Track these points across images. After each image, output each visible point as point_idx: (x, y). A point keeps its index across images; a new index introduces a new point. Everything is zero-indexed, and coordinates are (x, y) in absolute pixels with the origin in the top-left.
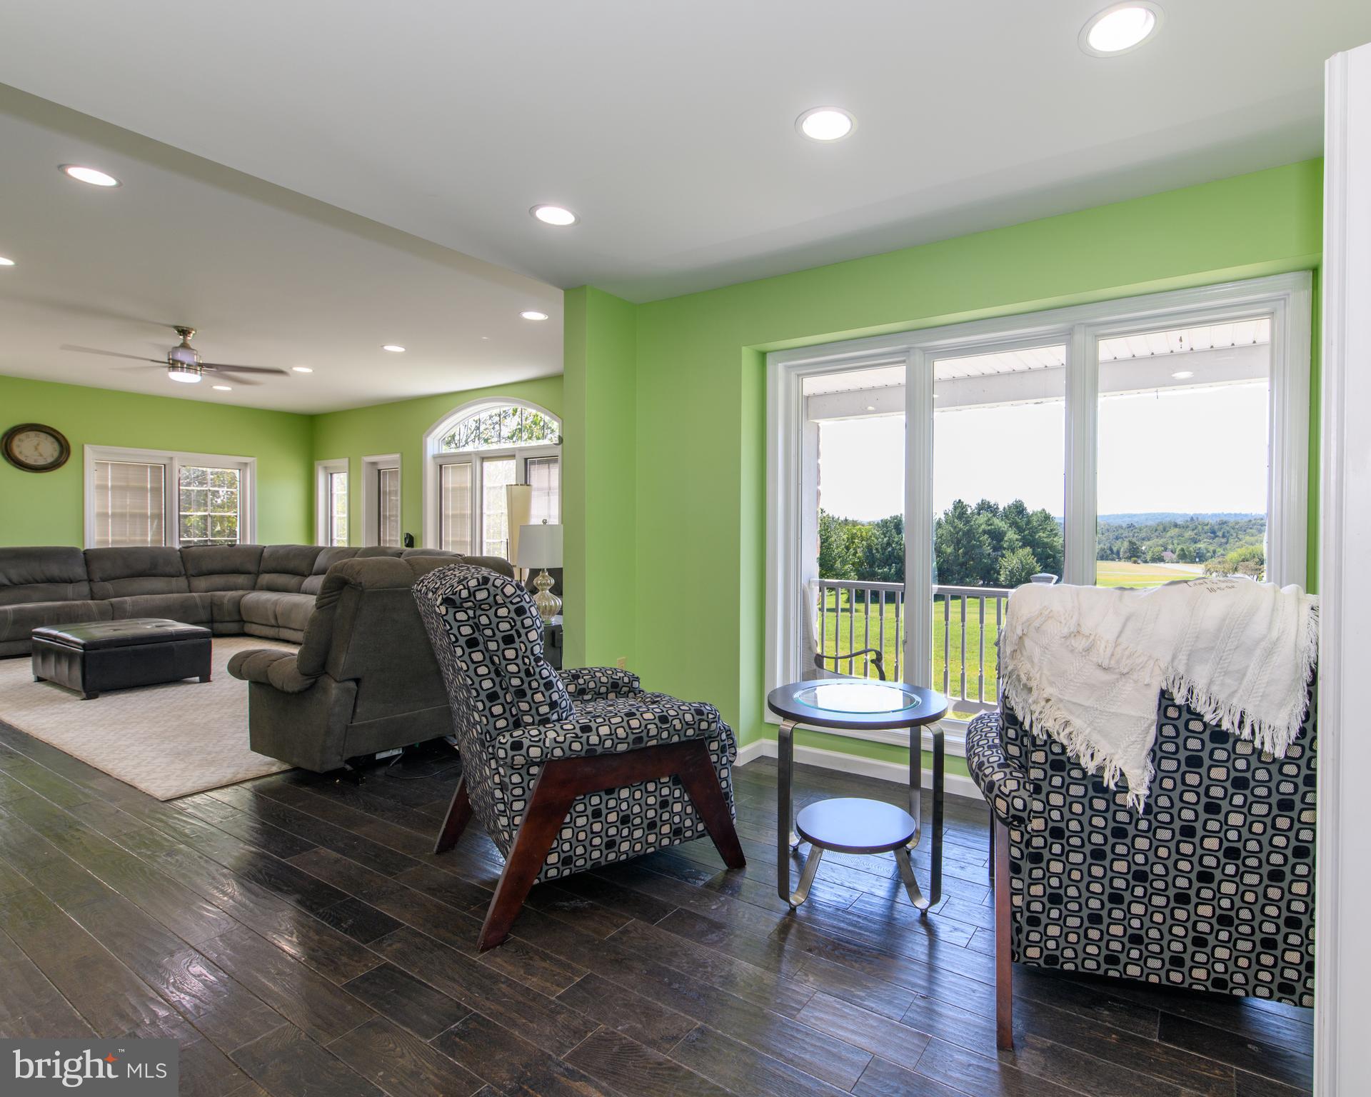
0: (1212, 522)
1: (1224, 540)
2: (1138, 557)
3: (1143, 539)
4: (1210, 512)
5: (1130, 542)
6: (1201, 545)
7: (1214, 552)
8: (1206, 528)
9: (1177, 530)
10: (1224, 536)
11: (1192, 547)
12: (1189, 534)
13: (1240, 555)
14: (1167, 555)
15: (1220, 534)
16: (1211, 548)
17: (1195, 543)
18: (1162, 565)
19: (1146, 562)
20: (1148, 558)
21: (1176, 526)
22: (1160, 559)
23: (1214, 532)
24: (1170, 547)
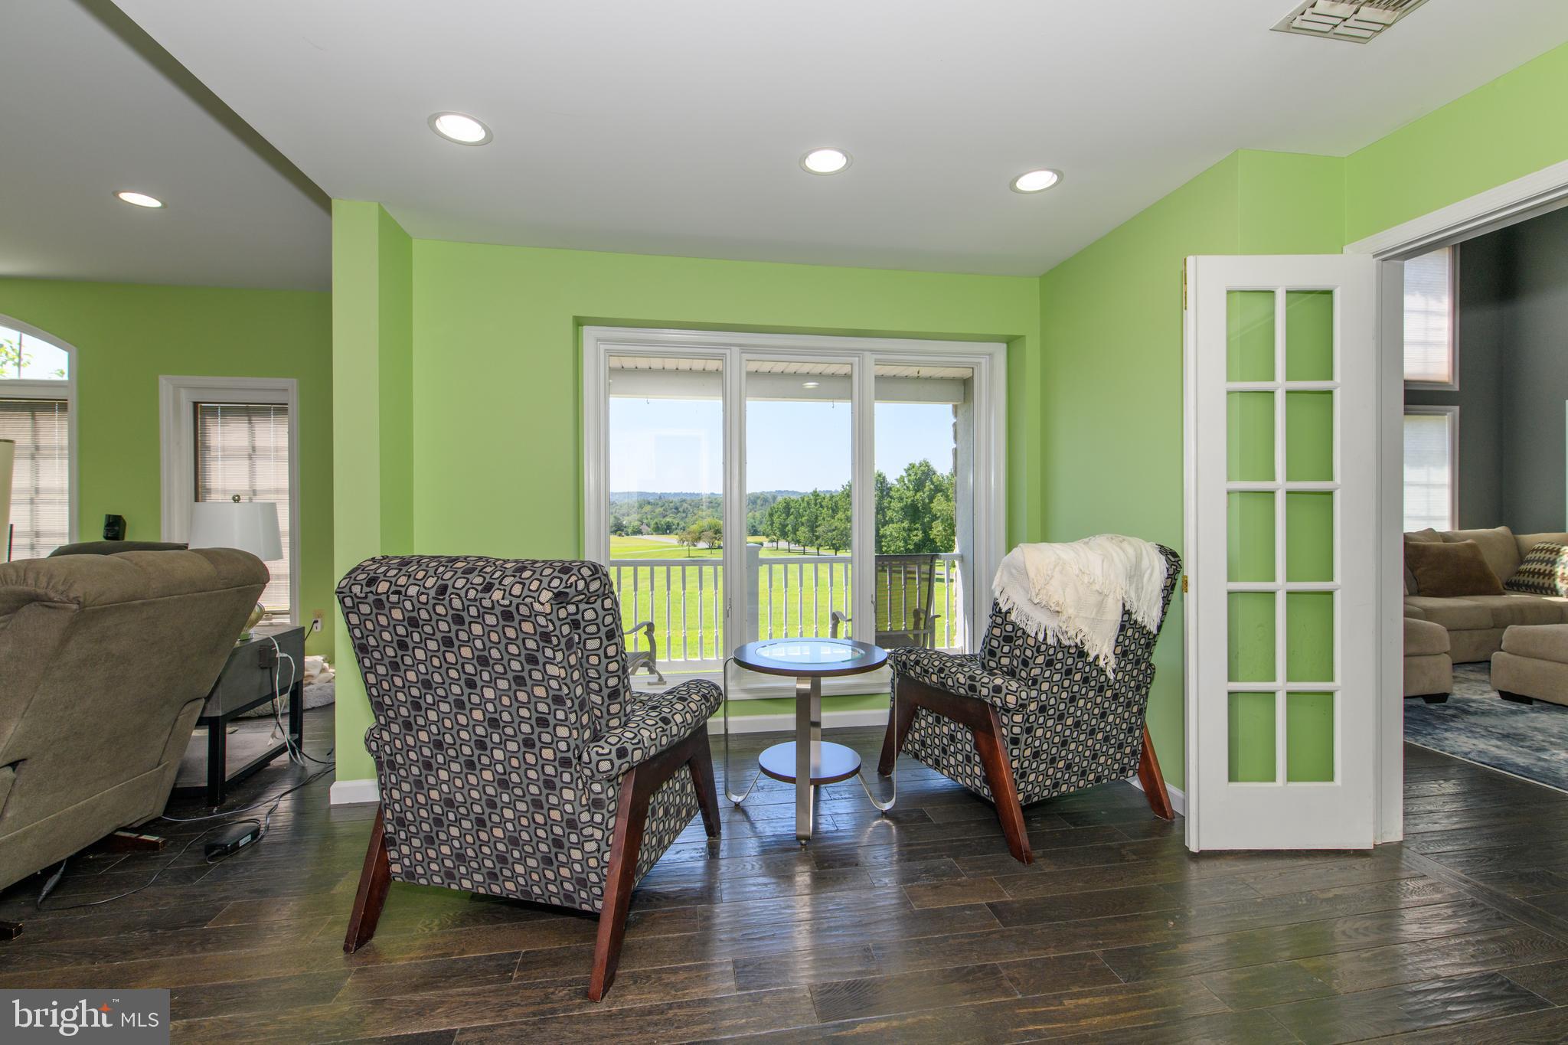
0: (676, 499)
1: (684, 515)
2: (622, 530)
3: (624, 515)
4: (673, 491)
5: (615, 517)
6: (668, 519)
7: (678, 524)
8: (671, 505)
9: (650, 507)
10: (684, 512)
11: (663, 521)
12: (659, 510)
13: (701, 527)
14: (644, 528)
15: (681, 510)
16: (676, 522)
17: (664, 517)
18: (640, 536)
19: (628, 535)
20: (630, 531)
21: (649, 503)
22: (638, 532)
23: (677, 509)
24: (645, 521)
